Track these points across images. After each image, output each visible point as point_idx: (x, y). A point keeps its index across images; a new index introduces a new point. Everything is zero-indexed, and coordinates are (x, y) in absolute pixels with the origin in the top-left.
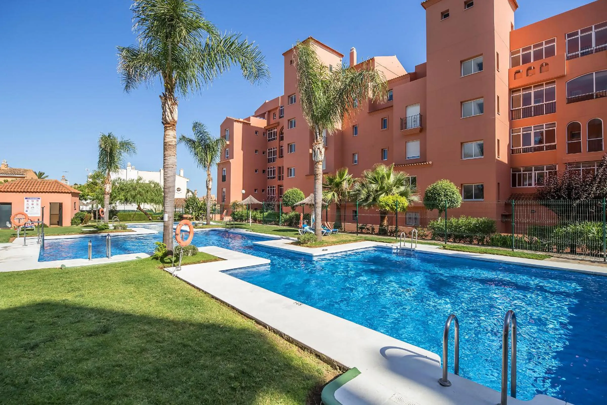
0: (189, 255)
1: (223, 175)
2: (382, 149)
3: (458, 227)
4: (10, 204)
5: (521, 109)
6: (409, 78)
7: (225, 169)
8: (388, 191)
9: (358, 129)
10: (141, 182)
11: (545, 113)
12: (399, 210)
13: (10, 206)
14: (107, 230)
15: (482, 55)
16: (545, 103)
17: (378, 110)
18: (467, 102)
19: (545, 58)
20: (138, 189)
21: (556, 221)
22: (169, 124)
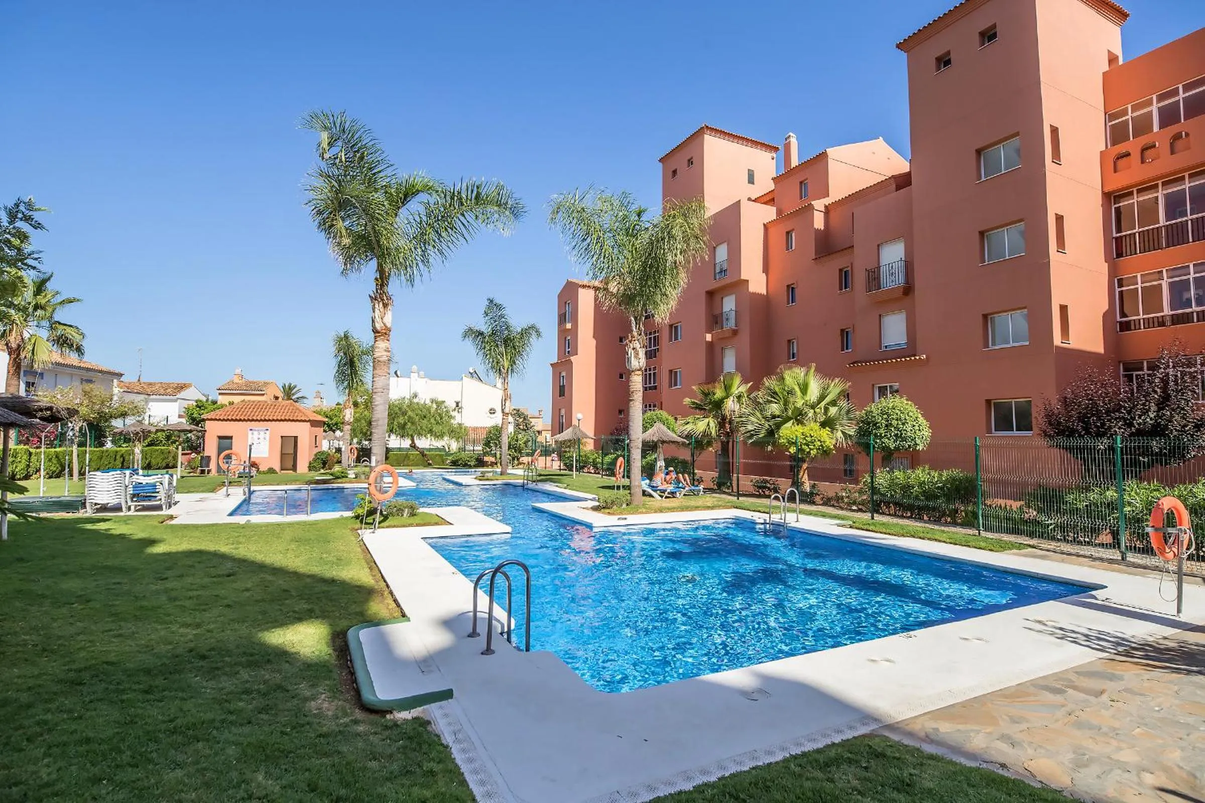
0: (405, 515)
1: (562, 384)
2: (842, 331)
3: (906, 488)
4: (231, 438)
5: (1137, 235)
6: (894, 186)
7: (564, 374)
8: (799, 417)
9: (797, 291)
10: (415, 400)
11: (1191, 240)
12: (813, 452)
13: (230, 441)
14: (344, 480)
15: (1017, 134)
16: (1190, 217)
17: (836, 252)
18: (996, 231)
19: (1185, 120)
20: (410, 413)
21: (1074, 481)
22: (379, 333)
